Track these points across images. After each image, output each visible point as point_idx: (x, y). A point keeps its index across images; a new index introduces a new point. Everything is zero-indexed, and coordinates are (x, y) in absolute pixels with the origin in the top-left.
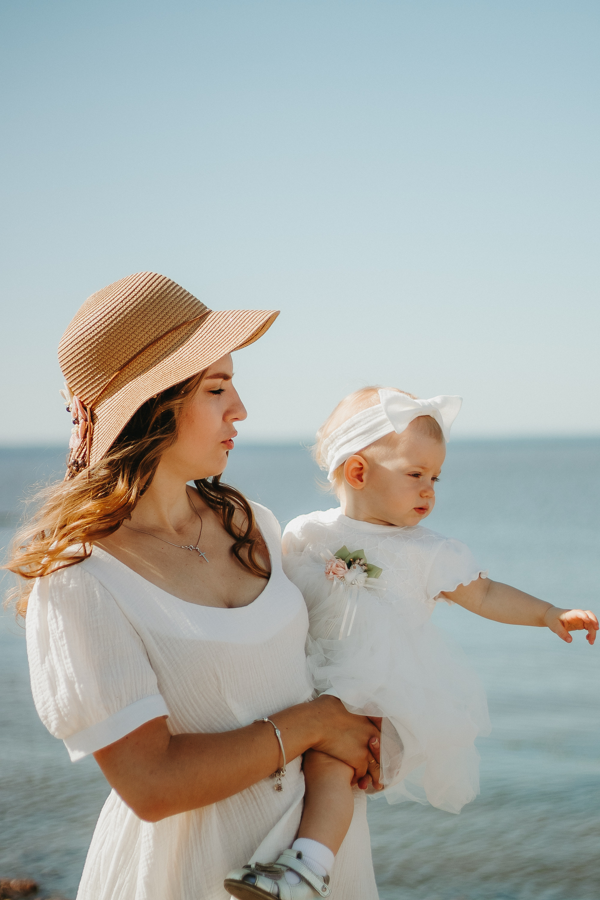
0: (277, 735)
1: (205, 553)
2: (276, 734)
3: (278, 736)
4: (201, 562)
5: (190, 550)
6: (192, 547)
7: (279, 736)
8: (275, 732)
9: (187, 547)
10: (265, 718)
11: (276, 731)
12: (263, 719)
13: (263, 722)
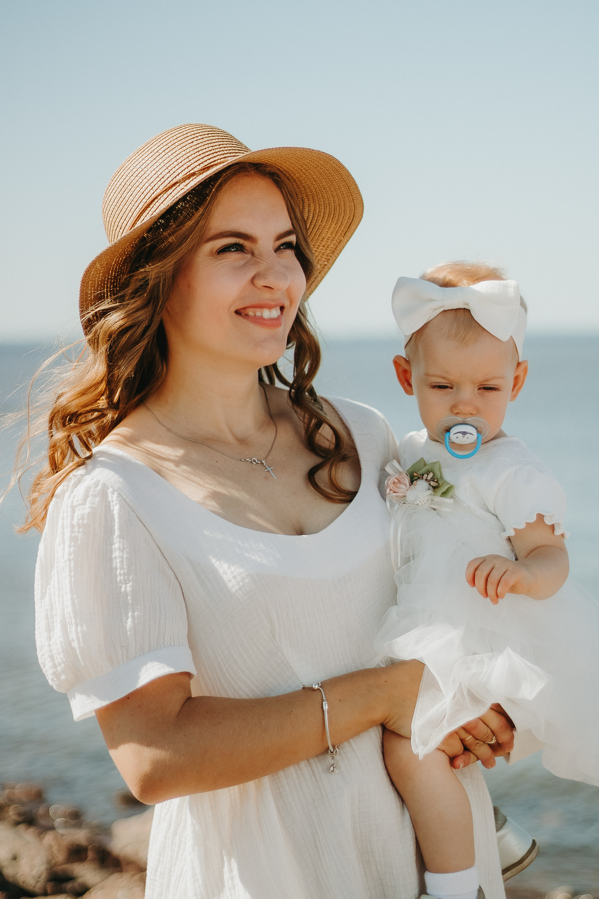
0: (324, 708)
1: (272, 468)
2: (322, 707)
3: (324, 710)
4: (266, 478)
5: (253, 464)
6: (256, 460)
7: (326, 710)
8: (322, 704)
9: (248, 460)
10: (316, 685)
11: (324, 703)
12: (312, 685)
13: (312, 689)
